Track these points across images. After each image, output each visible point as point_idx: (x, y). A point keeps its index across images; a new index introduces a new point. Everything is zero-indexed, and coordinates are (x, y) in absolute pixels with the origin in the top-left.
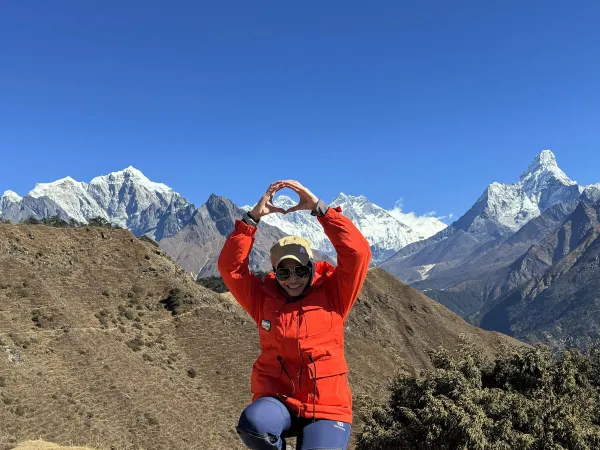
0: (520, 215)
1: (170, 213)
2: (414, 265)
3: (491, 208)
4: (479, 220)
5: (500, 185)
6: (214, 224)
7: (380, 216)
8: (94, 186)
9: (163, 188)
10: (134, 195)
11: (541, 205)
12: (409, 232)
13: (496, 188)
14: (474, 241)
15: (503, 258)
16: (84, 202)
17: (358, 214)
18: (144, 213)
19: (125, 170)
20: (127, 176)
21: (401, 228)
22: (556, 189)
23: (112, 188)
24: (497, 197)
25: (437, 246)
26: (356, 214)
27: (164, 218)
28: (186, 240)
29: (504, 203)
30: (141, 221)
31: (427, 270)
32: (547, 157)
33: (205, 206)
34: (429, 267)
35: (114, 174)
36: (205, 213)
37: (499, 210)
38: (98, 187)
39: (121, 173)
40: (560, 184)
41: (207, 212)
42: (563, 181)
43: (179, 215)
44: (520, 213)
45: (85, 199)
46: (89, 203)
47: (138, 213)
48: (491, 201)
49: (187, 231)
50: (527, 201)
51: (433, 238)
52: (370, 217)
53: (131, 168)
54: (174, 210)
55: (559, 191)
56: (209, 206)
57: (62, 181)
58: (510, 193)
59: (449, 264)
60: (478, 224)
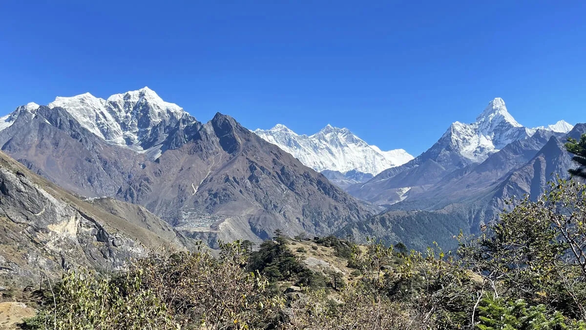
0: (478, 149)
1: (178, 129)
2: (392, 187)
3: (455, 143)
4: (444, 152)
5: (461, 124)
6: (218, 140)
7: (359, 146)
8: (111, 102)
9: (175, 107)
10: (147, 112)
11: (495, 142)
12: (382, 160)
13: (458, 126)
14: (442, 169)
15: (473, 184)
16: (101, 116)
17: (342, 143)
18: (154, 128)
19: (141, 90)
20: (142, 95)
21: (376, 157)
22: (507, 130)
23: (127, 104)
24: (459, 134)
25: (412, 172)
26: (340, 143)
27: (172, 132)
28: (190, 153)
29: (464, 139)
30: (151, 135)
31: (404, 192)
32: (499, 103)
33: (210, 123)
34: (406, 190)
35: (130, 93)
36: (210, 130)
37: (461, 144)
38: (114, 104)
39: (137, 92)
40: (510, 126)
41: (212, 128)
42: (511, 123)
43: (187, 131)
44: (478, 147)
45: (102, 113)
46: (105, 117)
47: (149, 129)
48: (454, 136)
49: (192, 144)
50: (483, 138)
51: (406, 165)
52: (352, 146)
53: (146, 88)
54: (182, 126)
55: (509, 132)
56: (214, 123)
57: (82, 96)
58: (469, 131)
59: (424, 188)
60: (444, 155)
